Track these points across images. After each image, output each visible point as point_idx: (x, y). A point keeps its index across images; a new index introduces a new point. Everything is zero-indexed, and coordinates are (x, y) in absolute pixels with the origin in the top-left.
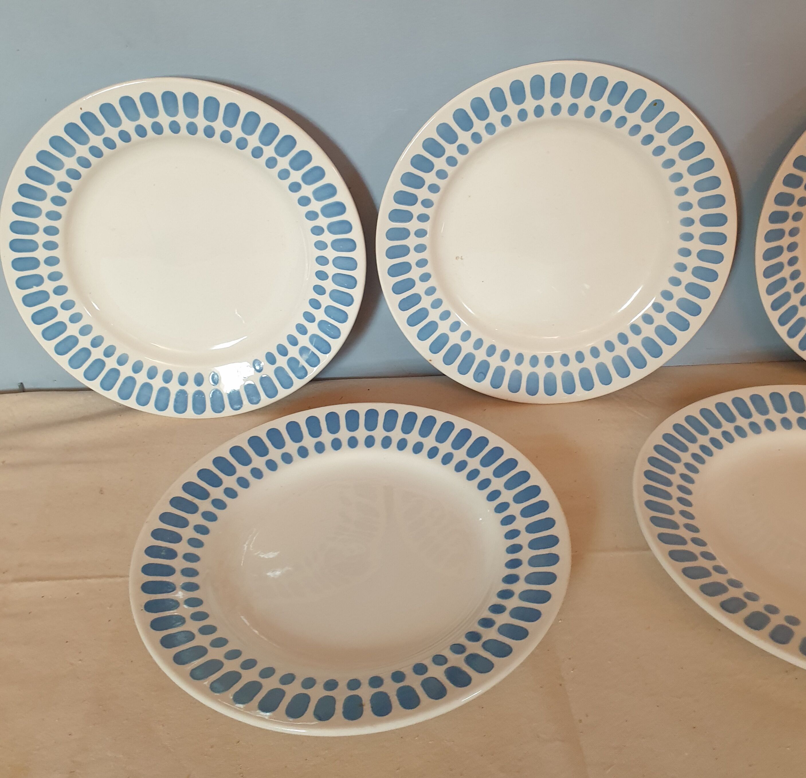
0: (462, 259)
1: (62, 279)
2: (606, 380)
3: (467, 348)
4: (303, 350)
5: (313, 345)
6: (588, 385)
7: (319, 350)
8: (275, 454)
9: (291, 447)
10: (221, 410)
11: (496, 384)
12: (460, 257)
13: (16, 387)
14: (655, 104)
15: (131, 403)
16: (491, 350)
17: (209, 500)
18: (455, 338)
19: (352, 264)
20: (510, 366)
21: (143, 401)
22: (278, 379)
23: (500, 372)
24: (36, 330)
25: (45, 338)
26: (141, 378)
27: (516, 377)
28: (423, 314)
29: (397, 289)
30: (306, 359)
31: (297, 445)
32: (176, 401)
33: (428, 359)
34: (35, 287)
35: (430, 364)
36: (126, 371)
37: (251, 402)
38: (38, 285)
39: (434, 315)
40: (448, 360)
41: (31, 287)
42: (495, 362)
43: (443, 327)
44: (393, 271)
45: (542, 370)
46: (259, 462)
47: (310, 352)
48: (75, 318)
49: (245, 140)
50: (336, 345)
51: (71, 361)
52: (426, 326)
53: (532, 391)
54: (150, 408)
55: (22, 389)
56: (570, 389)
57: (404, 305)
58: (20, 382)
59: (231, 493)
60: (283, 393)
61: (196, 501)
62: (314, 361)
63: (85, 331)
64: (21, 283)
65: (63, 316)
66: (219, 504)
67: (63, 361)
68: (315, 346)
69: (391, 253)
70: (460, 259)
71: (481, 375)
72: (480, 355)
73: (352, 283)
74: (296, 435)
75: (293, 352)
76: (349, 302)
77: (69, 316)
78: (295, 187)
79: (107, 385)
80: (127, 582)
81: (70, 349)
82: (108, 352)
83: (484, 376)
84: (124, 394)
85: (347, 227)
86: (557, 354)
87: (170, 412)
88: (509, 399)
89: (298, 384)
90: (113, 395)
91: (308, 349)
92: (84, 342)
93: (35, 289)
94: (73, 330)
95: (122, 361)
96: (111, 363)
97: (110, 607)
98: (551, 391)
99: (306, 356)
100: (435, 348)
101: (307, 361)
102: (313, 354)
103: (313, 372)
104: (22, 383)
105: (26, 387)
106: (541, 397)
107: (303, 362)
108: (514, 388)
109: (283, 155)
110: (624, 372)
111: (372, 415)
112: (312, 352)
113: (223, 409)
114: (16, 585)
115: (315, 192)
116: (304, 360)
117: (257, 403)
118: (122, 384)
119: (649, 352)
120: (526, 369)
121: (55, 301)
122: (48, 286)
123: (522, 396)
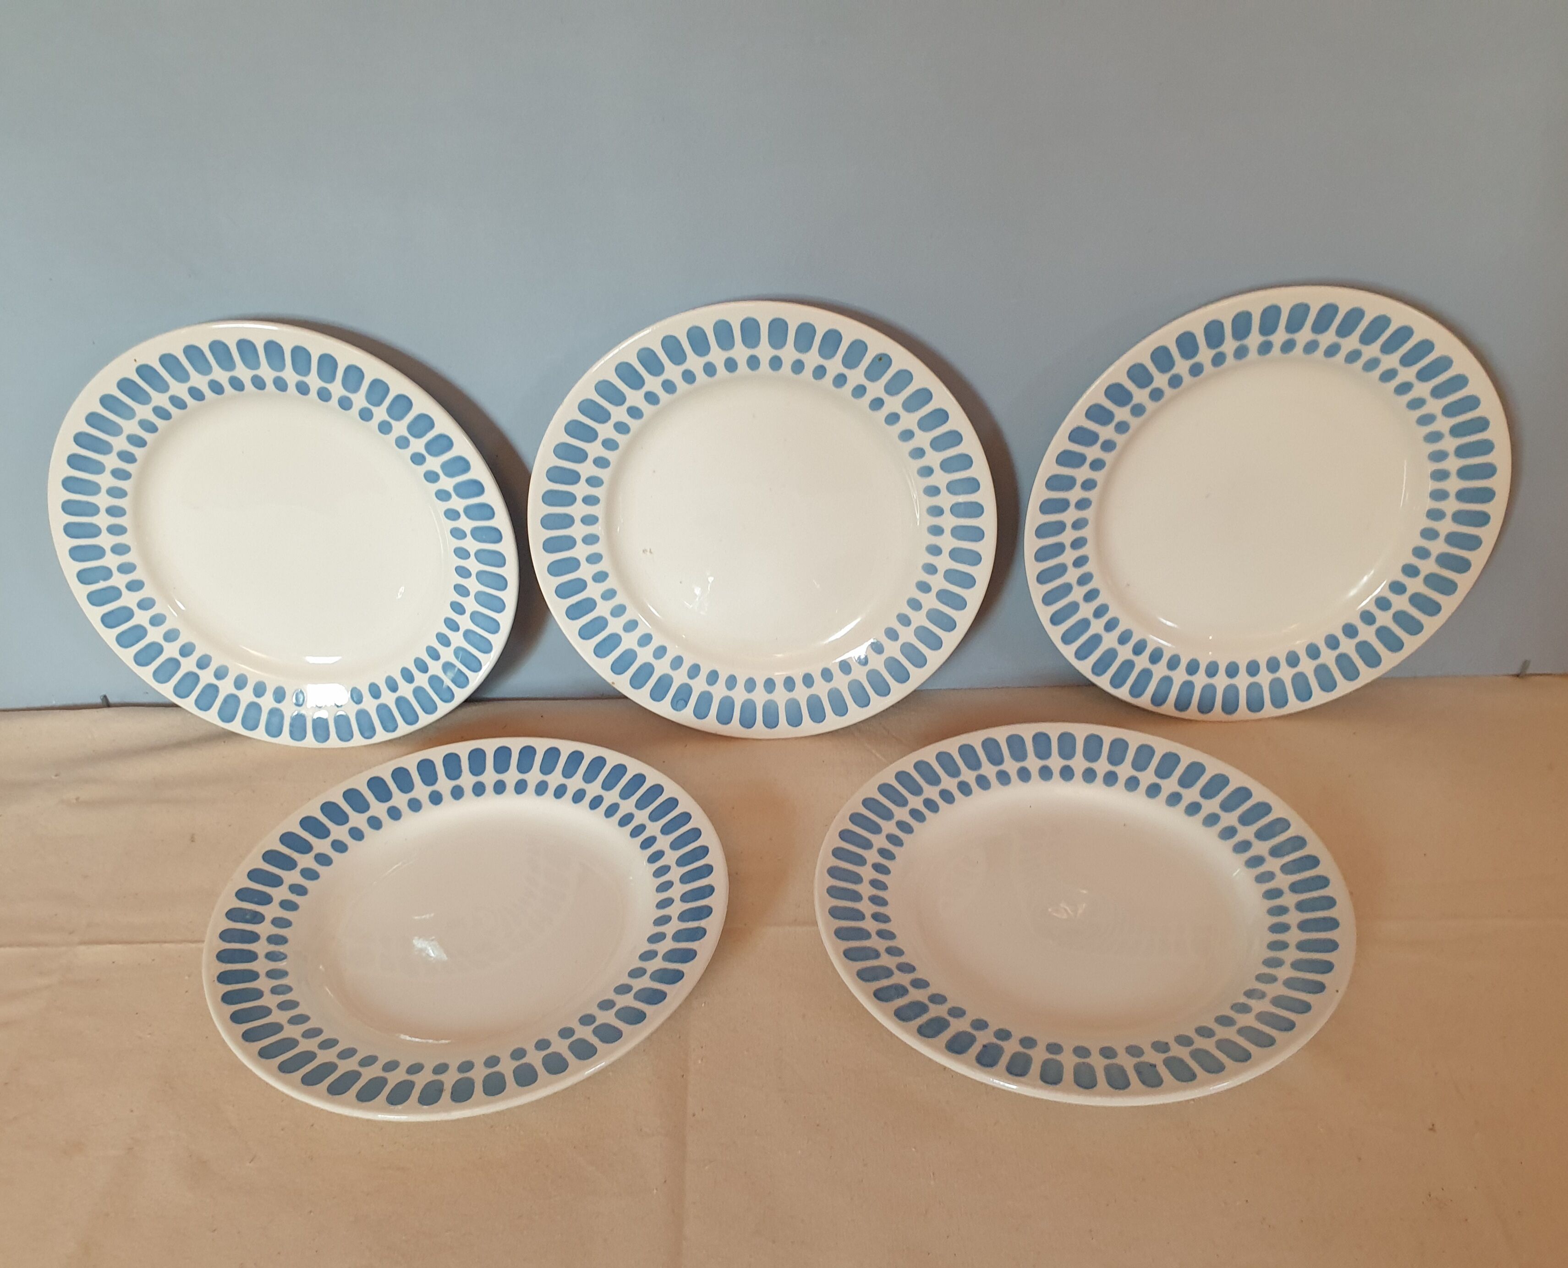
0: (651, 552)
1: (135, 572)
2: (841, 709)
3: (662, 667)
4: (447, 666)
5: (459, 660)
6: (818, 715)
7: (467, 667)
8: (399, 799)
9: (421, 791)
10: (350, 738)
11: (701, 712)
12: (649, 550)
13: (98, 701)
14: (880, 359)
15: (236, 726)
16: (694, 671)
17: (312, 854)
18: (645, 655)
19: (499, 560)
20: (719, 691)
21: (250, 723)
22: (419, 702)
23: (705, 699)
24: (109, 636)
25: (121, 646)
26: (246, 696)
27: (727, 705)
28: (600, 624)
29: (562, 592)
30: (451, 678)
31: (429, 789)
32: (291, 725)
33: (610, 681)
34: (101, 582)
35: (613, 687)
36: (226, 687)
37: (386, 729)
38: (105, 579)
39: (615, 626)
40: (637, 682)
41: (97, 582)
42: (699, 685)
43: (629, 641)
44: (555, 569)
45: (760, 697)
46: (378, 809)
47: (456, 669)
48: (156, 621)
49: (349, 399)
50: (488, 661)
51: (155, 674)
52: (604, 640)
53: (748, 722)
54: (260, 733)
55: (106, 704)
56: (795, 720)
57: (573, 613)
58: (103, 693)
59: (340, 846)
60: (425, 720)
61: (295, 855)
62: (461, 680)
63: (171, 636)
64: (84, 577)
65: (141, 618)
66: (323, 860)
67: (146, 673)
68: (461, 662)
69: (550, 546)
70: (648, 553)
71: (682, 703)
72: (680, 677)
73: (501, 582)
74: (429, 777)
75: (435, 668)
76: (500, 607)
77: (149, 618)
78: (418, 459)
79: (204, 703)
80: (201, 950)
81: (154, 659)
82: (203, 663)
83: (684, 704)
84: (227, 715)
85: (487, 512)
86: (779, 677)
87: (285, 739)
88: (719, 733)
89: (444, 708)
90: (212, 716)
91: (453, 666)
92: (171, 650)
93: (102, 585)
94: (154, 635)
95: (220, 674)
96: (206, 677)
97: (189, 976)
98: (771, 722)
99: (451, 674)
100: (618, 667)
101: (454, 681)
102: (459, 671)
103: (461, 695)
104: (105, 697)
105: (112, 700)
106: (759, 730)
107: (448, 682)
108: (725, 717)
109: (399, 418)
110: (863, 701)
111: (528, 753)
112: (459, 670)
113: (352, 737)
114: (82, 948)
115: (444, 466)
116: (450, 679)
117: (394, 730)
118: (222, 703)
119: (893, 677)
120: (739, 695)
121: (129, 599)
122: (119, 580)
123: (735, 728)
